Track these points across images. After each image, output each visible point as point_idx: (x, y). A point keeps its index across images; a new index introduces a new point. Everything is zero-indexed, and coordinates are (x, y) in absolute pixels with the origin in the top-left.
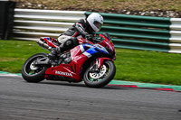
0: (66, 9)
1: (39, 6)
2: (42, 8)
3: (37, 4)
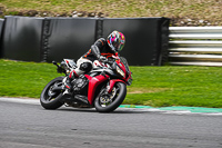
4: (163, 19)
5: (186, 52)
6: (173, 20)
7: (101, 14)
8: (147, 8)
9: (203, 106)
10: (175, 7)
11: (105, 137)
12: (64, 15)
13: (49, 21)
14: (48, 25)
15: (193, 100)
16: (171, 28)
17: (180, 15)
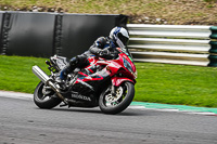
0: (190, 24)
1: (158, 20)
2: (162, 23)
3: (155, 18)
4: (121, 16)
5: (143, 49)
6: (131, 17)
7: (60, 9)
8: (106, 5)
9: (158, 102)
10: (133, 5)
11: (61, 130)
12: (24, 9)
13: (10, 14)
14: (8, 19)
15: (148, 96)
16: (128, 25)
17: (138, 13)
